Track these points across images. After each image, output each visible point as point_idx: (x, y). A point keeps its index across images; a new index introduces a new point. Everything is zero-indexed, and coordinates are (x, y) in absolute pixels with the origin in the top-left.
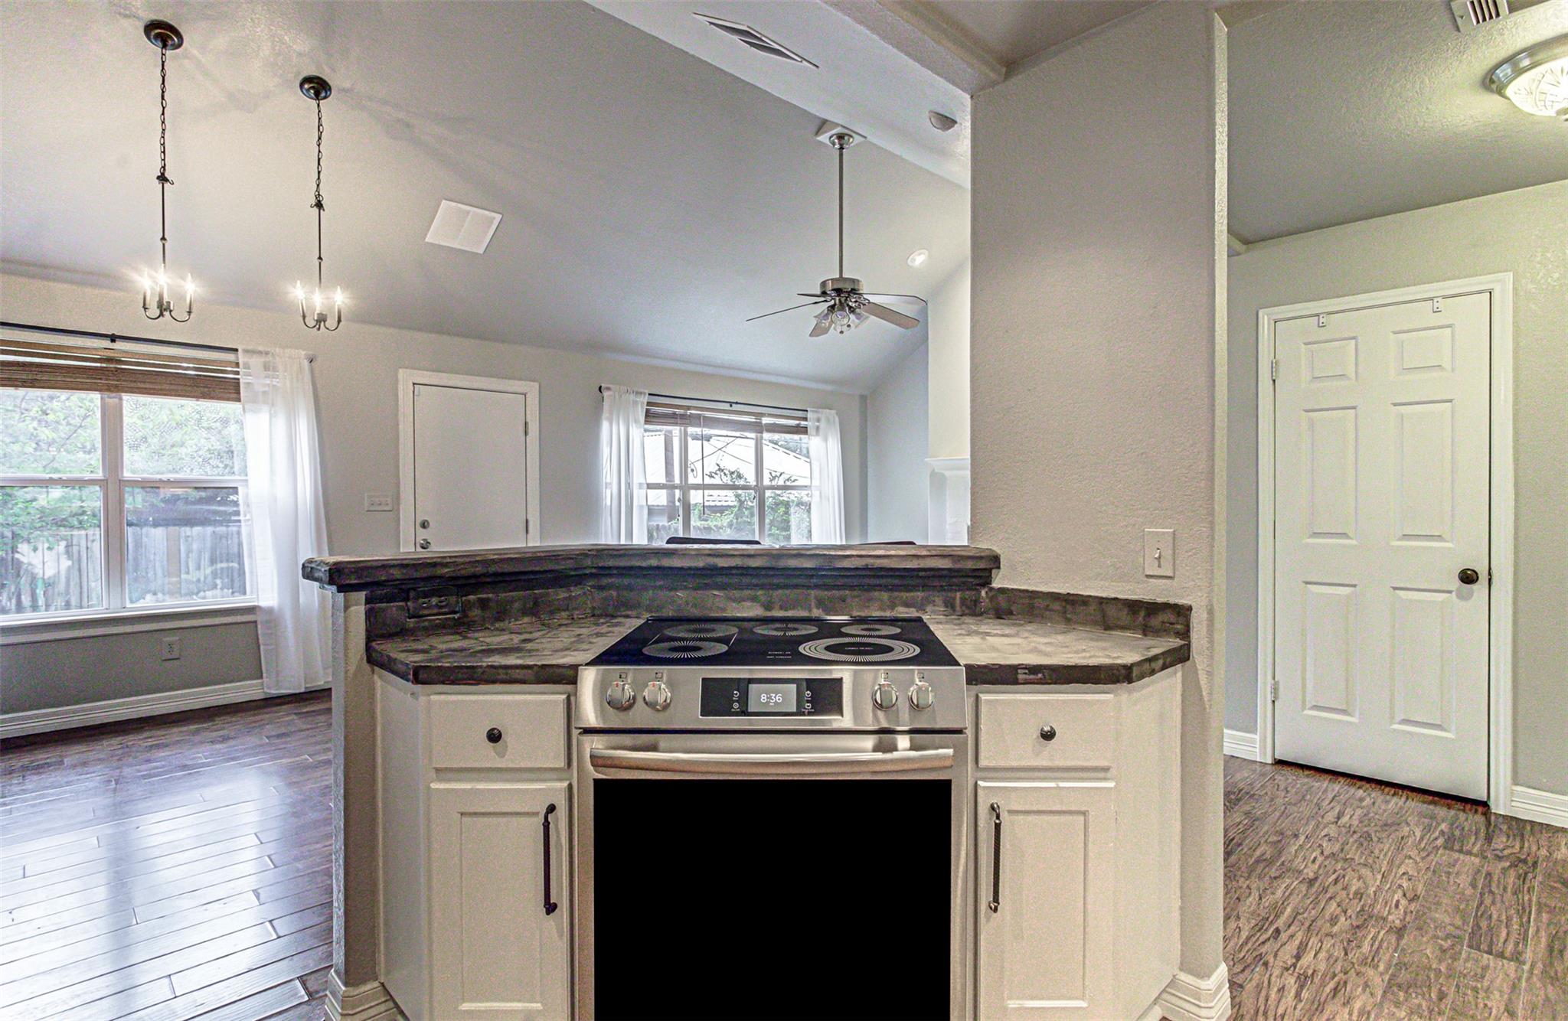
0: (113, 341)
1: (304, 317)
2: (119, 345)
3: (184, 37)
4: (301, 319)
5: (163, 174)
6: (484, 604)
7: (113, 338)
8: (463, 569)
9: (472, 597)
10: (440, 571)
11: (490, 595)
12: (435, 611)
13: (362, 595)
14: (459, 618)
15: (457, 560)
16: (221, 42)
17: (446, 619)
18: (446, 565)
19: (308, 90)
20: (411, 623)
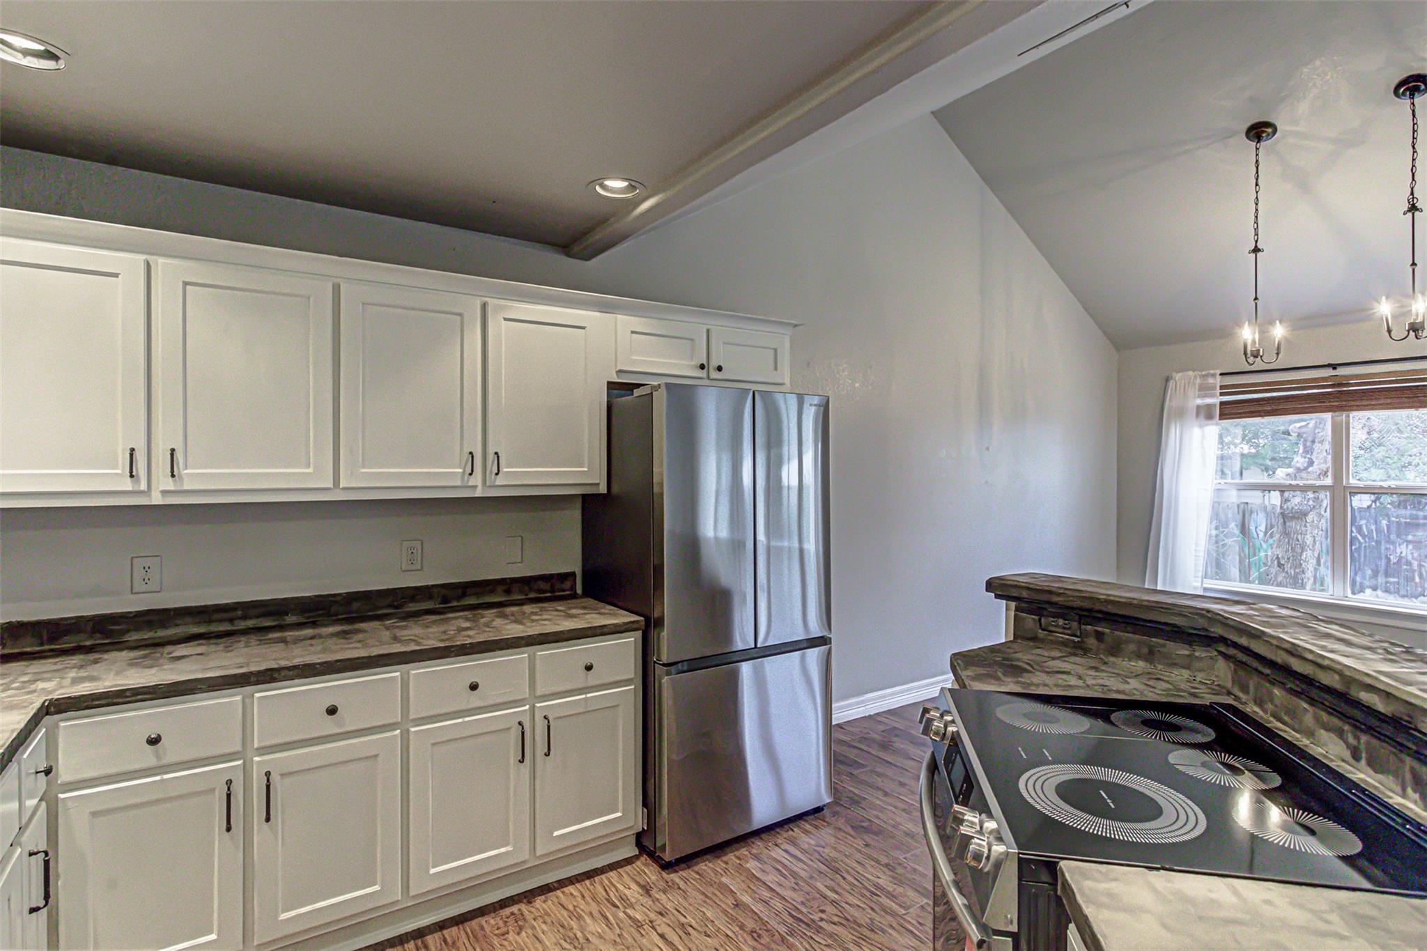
0: (1335, 368)
1: (1389, 331)
2: (1341, 371)
3: (1276, 124)
4: (1387, 334)
5: (1256, 246)
6: (1099, 636)
7: (1334, 367)
8: (1072, 601)
9: (1089, 627)
10: (1056, 599)
11: (1107, 631)
12: (1061, 631)
13: (1013, 605)
14: (1078, 641)
15: (1066, 592)
16: (1303, 107)
17: (1067, 639)
18: (1059, 595)
19: (1404, 93)
20: (1041, 634)
